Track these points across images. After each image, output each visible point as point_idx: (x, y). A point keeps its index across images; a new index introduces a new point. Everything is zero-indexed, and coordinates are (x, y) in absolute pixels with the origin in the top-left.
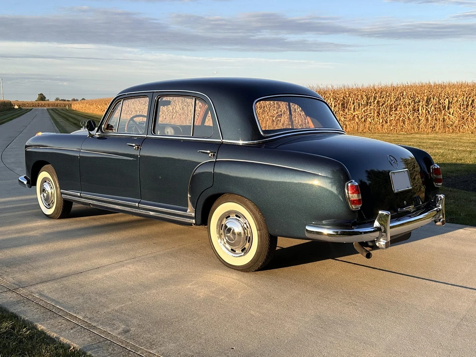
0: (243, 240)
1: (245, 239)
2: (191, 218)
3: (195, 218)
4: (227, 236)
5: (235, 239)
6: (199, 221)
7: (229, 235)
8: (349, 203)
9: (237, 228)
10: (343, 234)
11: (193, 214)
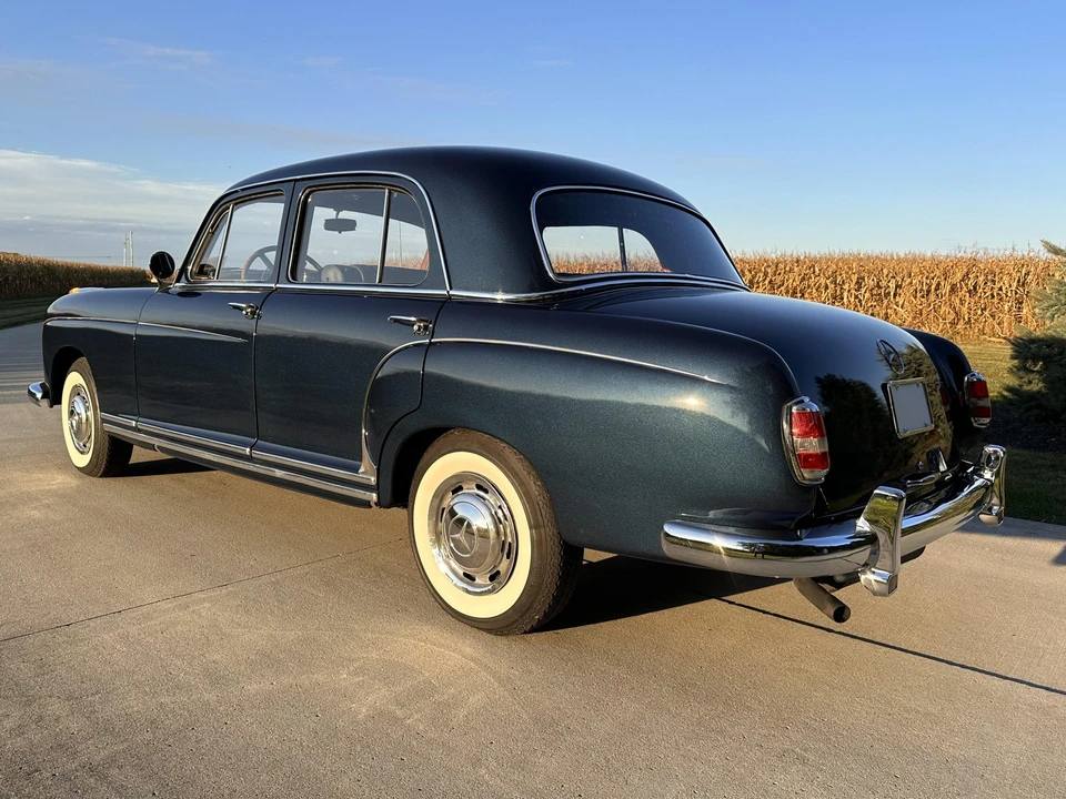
0: (493, 551)
1: (498, 548)
2: (366, 487)
3: (376, 488)
4: (454, 540)
5: (472, 548)
6: (388, 498)
7: (457, 536)
8: (794, 463)
9: (481, 521)
10: (772, 551)
11: (373, 480)
